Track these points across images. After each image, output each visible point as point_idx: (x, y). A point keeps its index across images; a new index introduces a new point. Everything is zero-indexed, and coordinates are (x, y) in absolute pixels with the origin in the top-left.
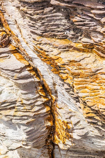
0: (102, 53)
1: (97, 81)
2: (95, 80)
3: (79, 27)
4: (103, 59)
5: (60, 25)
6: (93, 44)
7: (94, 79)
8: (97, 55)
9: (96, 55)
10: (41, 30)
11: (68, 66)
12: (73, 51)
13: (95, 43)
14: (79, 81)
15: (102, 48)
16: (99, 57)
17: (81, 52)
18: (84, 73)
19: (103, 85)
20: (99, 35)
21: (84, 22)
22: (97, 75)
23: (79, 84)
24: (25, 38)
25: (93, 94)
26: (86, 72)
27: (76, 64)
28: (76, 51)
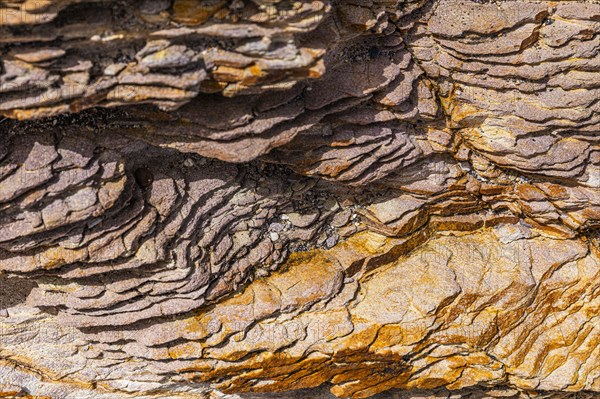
0: (463, 214)
1: (560, 303)
2: (547, 306)
3: (364, 180)
4: (479, 230)
5: (234, 220)
6: (426, 203)
7: (543, 304)
8: (456, 233)
9: (452, 235)
10: (198, 289)
11: (441, 333)
12: (372, 275)
13: (431, 199)
14: (516, 348)
15: (461, 198)
16: (466, 232)
17: (401, 258)
18: (504, 312)
19: (586, 300)
20: (432, 164)
21: (378, 154)
22: (544, 288)
23: (523, 355)
24: (68, 371)
25: (583, 347)
26: (510, 303)
27: (459, 303)
28: (382, 268)
